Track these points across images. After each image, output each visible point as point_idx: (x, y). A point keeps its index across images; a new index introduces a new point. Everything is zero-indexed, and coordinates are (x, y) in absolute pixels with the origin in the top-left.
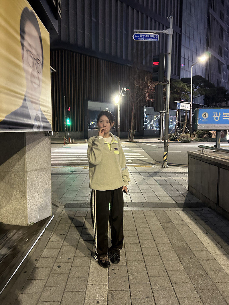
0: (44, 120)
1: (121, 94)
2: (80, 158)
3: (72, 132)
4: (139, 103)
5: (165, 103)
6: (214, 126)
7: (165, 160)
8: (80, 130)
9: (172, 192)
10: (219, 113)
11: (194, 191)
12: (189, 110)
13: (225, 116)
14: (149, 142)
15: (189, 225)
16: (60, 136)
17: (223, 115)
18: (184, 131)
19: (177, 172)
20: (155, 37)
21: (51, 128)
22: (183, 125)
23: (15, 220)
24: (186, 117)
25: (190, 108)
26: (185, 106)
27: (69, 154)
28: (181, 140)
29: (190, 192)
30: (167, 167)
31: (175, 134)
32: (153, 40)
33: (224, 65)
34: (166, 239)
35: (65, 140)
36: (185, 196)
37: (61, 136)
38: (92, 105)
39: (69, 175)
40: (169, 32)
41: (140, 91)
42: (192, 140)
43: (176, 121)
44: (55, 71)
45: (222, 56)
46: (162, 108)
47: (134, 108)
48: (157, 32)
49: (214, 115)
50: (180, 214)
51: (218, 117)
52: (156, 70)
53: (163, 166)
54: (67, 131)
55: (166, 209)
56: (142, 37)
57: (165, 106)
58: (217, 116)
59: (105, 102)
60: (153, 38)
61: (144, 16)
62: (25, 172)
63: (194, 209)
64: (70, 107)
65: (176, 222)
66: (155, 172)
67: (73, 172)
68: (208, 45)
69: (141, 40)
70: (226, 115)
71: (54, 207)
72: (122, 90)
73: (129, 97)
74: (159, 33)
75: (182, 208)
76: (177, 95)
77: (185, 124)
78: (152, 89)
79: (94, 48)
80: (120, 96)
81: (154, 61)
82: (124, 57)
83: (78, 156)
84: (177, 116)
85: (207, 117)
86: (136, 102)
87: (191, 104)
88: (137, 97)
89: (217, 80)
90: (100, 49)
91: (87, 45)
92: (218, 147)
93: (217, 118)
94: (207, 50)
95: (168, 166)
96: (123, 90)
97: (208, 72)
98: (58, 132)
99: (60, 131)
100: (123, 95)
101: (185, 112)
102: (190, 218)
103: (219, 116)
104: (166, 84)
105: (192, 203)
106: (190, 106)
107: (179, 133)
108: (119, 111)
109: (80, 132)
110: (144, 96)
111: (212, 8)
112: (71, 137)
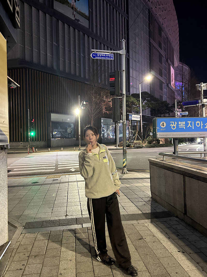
1: (81, 107)
2: (43, 167)
3: (36, 142)
4: (97, 115)
5: (122, 114)
6: (172, 134)
7: (125, 167)
8: (43, 140)
9: (137, 200)
10: (176, 122)
11: (158, 199)
12: (140, 120)
13: (181, 125)
15: (162, 242)
16: (24, 146)
17: (179, 124)
18: (136, 139)
19: (137, 177)
20: (111, 56)
21: (8, 141)
22: (135, 133)
24: (137, 126)
25: (140, 118)
26: (136, 117)
27: (32, 163)
28: (135, 146)
30: (127, 173)
31: (129, 141)
32: (109, 59)
33: (164, 83)
35: (29, 149)
36: (150, 204)
38: (54, 117)
39: (31, 187)
40: (123, 52)
41: (97, 104)
42: (144, 147)
43: (129, 130)
44: (19, 86)
45: (163, 77)
46: (119, 119)
47: (93, 120)
48: (113, 52)
49: (171, 124)
50: (149, 227)
52: (112, 85)
53: (123, 172)
54: (31, 141)
55: (134, 222)
56: (99, 55)
57: (122, 117)
58: (173, 125)
60: (109, 57)
63: (162, 219)
64: (34, 118)
65: (148, 239)
67: (35, 183)
68: (151, 67)
69: (98, 58)
71: (12, 228)
72: (82, 104)
73: (88, 110)
74: (114, 53)
75: (150, 220)
76: (129, 108)
77: (137, 132)
78: (107, 103)
79: (55, 68)
80: (80, 108)
82: (82, 76)
83: (40, 166)
84: (129, 126)
85: (165, 126)
86: (94, 114)
87: (141, 116)
88: (95, 110)
89: (160, 95)
90: (61, 68)
91: (49, 65)
93: (174, 127)
94: (150, 71)
95: (127, 171)
97: (152, 89)
98: (22, 142)
99: (24, 141)
100: (82, 108)
101: (136, 122)
102: (161, 232)
103: (176, 125)
104: (122, 97)
105: (158, 212)
106: (140, 117)
107: (132, 141)
108: (79, 122)
109: (43, 142)
110: (101, 109)
111: (152, 39)
112: (35, 147)
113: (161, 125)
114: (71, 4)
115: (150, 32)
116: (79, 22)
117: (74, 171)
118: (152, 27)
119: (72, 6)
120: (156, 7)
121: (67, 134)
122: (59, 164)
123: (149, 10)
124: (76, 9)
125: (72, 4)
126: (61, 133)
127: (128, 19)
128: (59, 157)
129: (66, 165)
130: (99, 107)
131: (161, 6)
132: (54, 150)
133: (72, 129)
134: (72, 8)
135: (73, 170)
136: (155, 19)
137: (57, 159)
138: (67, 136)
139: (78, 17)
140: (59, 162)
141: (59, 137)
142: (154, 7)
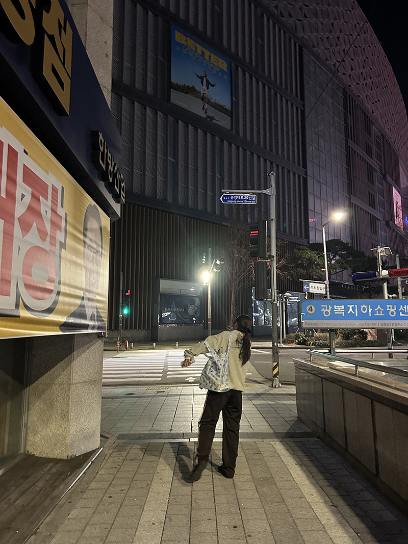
0: (99, 318)
1: (213, 269)
2: (141, 373)
3: (131, 331)
4: (242, 283)
7: (275, 376)
8: (144, 327)
10: (330, 306)
14: (261, 346)
16: (110, 338)
17: (335, 308)
20: (252, 199)
21: (107, 328)
23: (52, 450)
25: (326, 288)
26: (317, 288)
27: (124, 367)
28: (315, 343)
29: (300, 419)
30: (279, 387)
31: (304, 334)
32: (248, 203)
33: (380, 220)
34: (247, 471)
35: (119, 344)
36: (291, 424)
37: (112, 338)
38: (166, 285)
39: (124, 399)
40: (271, 191)
41: (242, 264)
47: (234, 291)
48: (255, 193)
49: (323, 309)
50: (275, 445)
51: (329, 311)
52: (255, 241)
53: (272, 384)
54: (122, 328)
55: (259, 440)
56: (234, 198)
58: (327, 310)
59: (188, 280)
60: (248, 200)
61: (248, 152)
62: (70, 384)
64: (130, 289)
65: (266, 454)
66: (258, 394)
67: (130, 395)
68: (351, 191)
69: (232, 202)
70: (339, 309)
71: (103, 439)
72: (213, 263)
75: (280, 439)
76: (304, 270)
79: (170, 200)
80: (211, 271)
81: (253, 229)
82: (218, 213)
83: (138, 371)
85: (313, 311)
86: (236, 282)
88: (238, 274)
90: (181, 201)
91: (159, 195)
92: (333, 353)
93: (327, 313)
94: (350, 199)
95: (280, 384)
96: (215, 263)
97: (354, 233)
100: (215, 270)
105: (297, 433)
106: (326, 286)
107: (311, 332)
108: (209, 296)
109: (144, 330)
110: (249, 271)
111: (351, 140)
112: (129, 339)
113: (307, 310)
114: (200, 92)
115: (346, 128)
116: (214, 121)
117: (193, 382)
118: (350, 119)
119: (202, 95)
120: (358, 84)
121: (188, 317)
122: (169, 369)
123: (344, 89)
124: (208, 99)
125: (202, 92)
126: (177, 315)
127: (303, 109)
128: (169, 359)
129: (180, 372)
130: (247, 269)
131: (369, 81)
132: (164, 346)
133: (196, 308)
134: (203, 99)
135: (191, 380)
136: (358, 105)
137: (167, 362)
138: (187, 321)
139: (212, 112)
140: (169, 367)
141: (174, 322)
142: (355, 84)
